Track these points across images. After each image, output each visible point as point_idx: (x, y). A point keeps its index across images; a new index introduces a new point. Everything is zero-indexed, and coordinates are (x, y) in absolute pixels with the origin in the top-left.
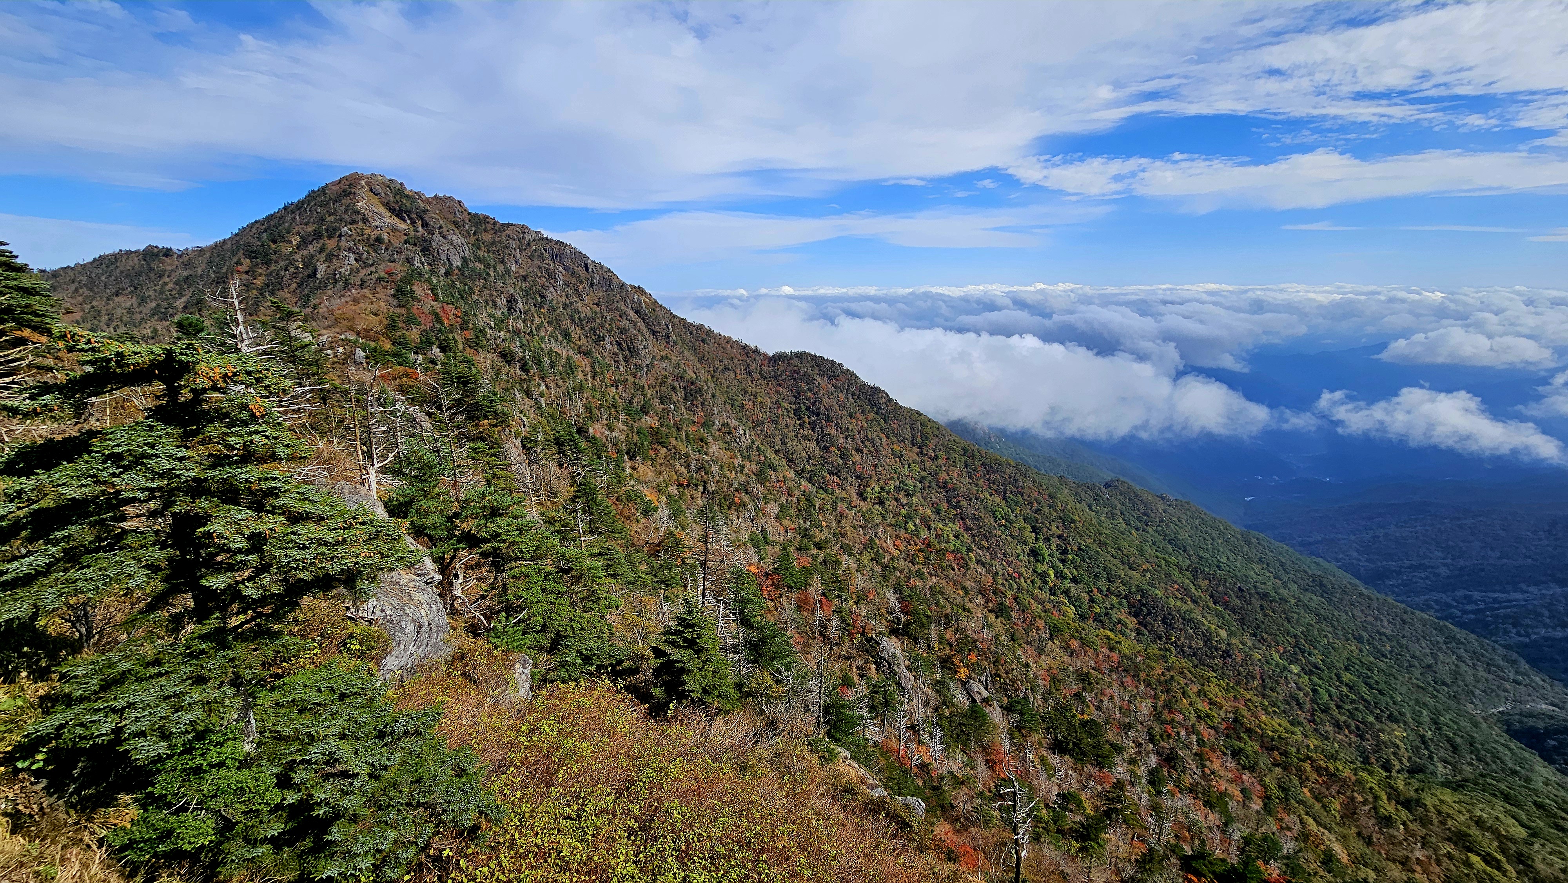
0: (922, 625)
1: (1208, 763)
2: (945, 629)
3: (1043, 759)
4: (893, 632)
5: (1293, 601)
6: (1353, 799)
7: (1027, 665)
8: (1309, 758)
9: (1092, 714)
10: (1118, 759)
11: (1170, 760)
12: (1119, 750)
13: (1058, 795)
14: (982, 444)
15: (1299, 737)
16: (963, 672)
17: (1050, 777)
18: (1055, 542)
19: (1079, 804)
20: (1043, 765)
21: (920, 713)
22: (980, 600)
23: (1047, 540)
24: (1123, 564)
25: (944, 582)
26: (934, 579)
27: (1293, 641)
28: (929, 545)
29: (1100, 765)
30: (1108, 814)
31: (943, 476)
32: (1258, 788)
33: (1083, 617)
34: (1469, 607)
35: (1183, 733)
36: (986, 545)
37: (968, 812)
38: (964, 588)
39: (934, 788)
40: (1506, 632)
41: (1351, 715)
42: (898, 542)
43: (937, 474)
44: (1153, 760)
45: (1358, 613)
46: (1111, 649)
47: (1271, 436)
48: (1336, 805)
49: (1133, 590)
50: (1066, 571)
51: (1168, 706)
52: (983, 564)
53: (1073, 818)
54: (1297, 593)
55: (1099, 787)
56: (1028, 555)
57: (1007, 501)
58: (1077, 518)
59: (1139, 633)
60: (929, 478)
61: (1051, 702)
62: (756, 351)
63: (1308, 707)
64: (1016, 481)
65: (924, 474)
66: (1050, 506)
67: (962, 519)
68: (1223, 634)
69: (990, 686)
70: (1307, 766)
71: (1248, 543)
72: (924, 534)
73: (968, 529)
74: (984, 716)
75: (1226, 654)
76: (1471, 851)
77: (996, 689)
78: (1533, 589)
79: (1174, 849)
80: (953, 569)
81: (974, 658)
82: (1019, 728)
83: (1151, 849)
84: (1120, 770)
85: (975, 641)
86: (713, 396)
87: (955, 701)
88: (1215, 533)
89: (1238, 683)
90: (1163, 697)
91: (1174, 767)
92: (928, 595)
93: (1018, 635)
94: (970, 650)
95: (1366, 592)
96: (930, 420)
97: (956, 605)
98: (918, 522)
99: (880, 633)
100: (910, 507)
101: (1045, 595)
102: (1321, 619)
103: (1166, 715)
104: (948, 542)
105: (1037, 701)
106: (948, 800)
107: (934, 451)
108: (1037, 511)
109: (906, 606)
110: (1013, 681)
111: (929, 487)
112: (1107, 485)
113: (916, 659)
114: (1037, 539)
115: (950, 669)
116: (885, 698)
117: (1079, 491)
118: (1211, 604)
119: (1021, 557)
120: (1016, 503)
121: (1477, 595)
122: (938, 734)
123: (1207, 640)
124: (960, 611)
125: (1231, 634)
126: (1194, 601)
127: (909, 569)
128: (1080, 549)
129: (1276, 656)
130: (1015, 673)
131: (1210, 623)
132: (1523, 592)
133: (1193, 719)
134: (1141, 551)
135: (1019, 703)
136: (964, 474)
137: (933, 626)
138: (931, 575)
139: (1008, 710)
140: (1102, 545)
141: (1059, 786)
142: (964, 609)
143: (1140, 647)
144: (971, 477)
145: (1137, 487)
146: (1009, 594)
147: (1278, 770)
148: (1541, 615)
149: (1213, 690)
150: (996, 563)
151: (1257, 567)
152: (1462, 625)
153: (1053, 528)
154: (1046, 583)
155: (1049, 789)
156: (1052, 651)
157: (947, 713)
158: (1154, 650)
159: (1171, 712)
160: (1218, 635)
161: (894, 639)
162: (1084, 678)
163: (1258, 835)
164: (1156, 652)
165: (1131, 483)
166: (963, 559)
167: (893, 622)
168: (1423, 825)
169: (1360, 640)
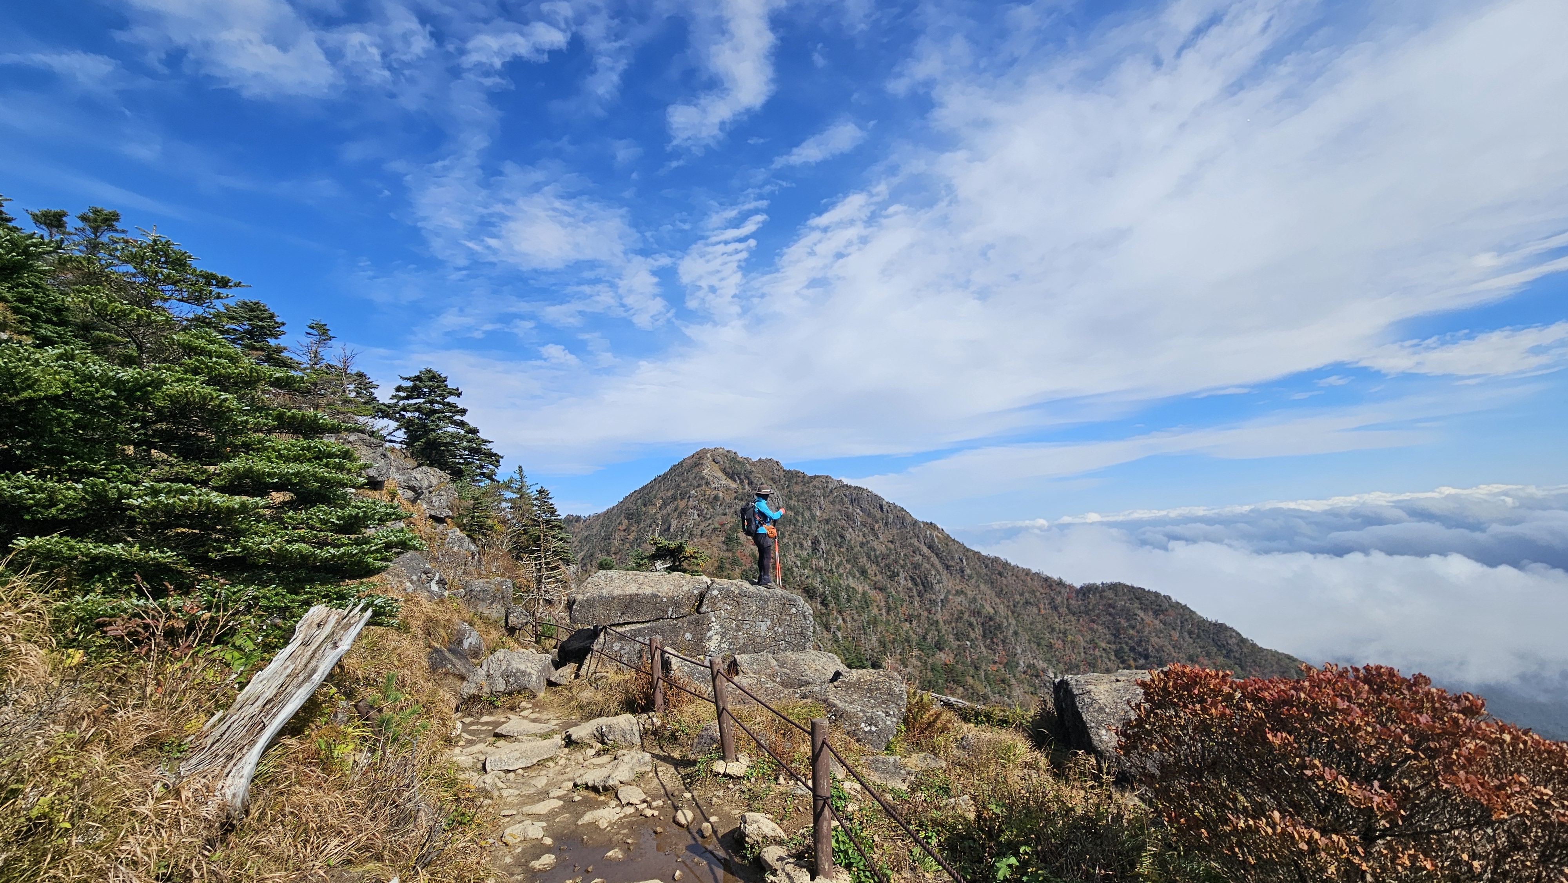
62: (1060, 583)
86: (1016, 633)
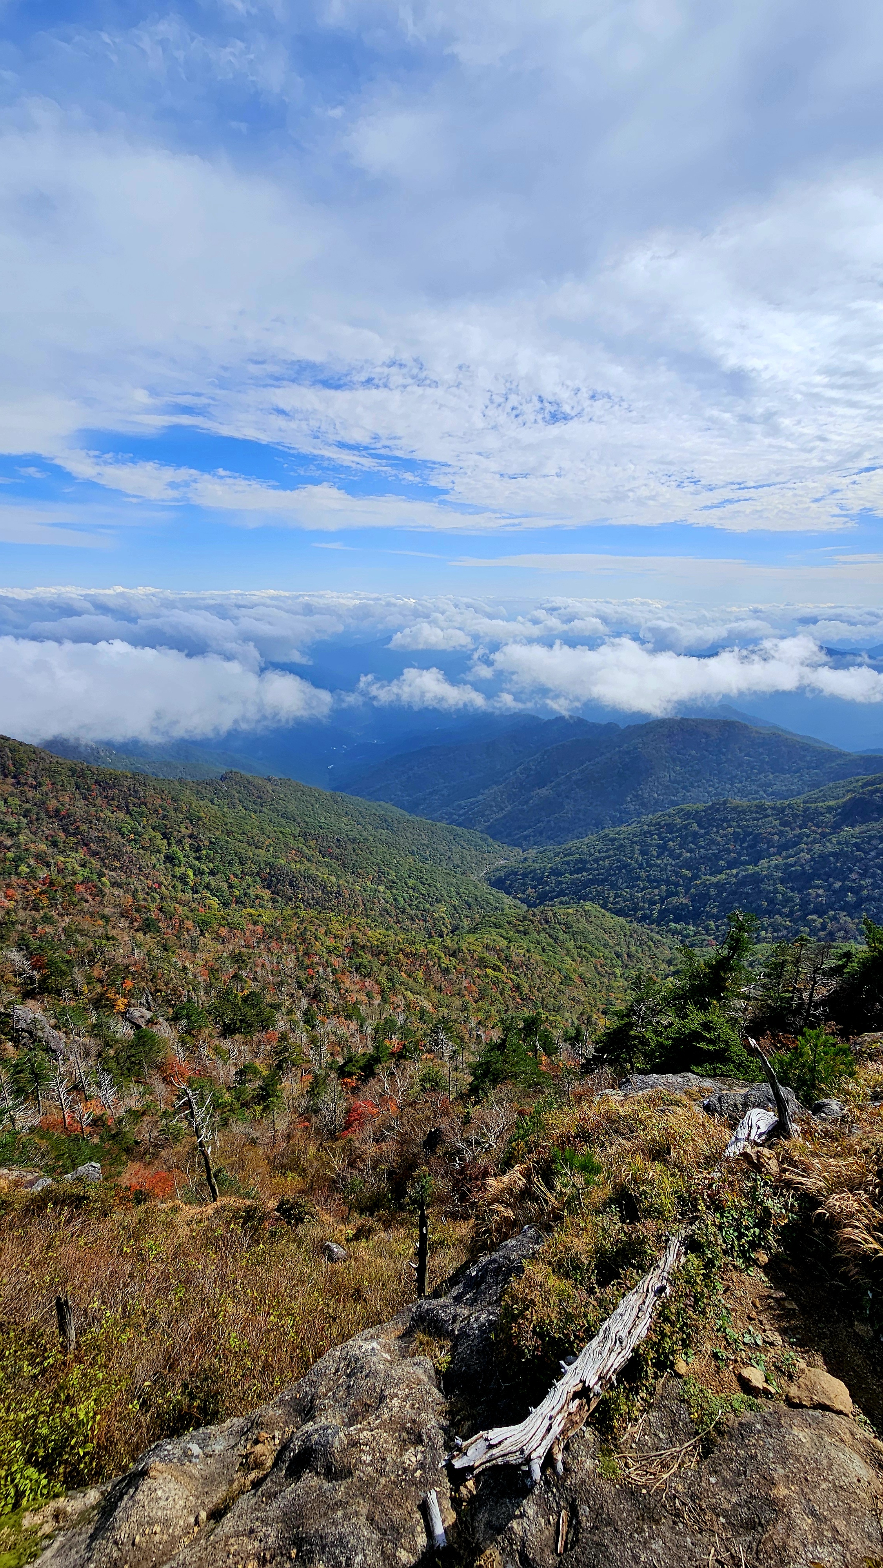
0: (63, 973)
1: (342, 985)
2: (91, 967)
3: (216, 1049)
4: (28, 995)
5: (371, 839)
6: (428, 965)
7: (185, 968)
8: (401, 950)
9: (251, 986)
10: (278, 1016)
11: (316, 996)
12: (276, 1007)
13: (237, 1073)
14: (91, 759)
15: (393, 937)
16: (121, 1003)
17: (225, 1062)
18: (187, 841)
19: (256, 1072)
20: (217, 1054)
21: (80, 1067)
22: (124, 923)
23: (179, 842)
24: (250, 845)
25: (79, 918)
26: (66, 919)
27: (376, 868)
28: (52, 884)
29: (265, 1028)
30: (279, 1067)
31: (53, 804)
32: (376, 987)
33: (226, 904)
34: (461, 812)
35: (321, 970)
36: (119, 865)
37: (155, 1138)
38: (103, 917)
39: (114, 1136)
40: (480, 822)
41: (418, 908)
42: (10, 892)
43: (44, 803)
44: (305, 1002)
45: (409, 835)
46: (255, 923)
47: (336, 714)
48: (420, 975)
49: (263, 865)
50: (203, 867)
51: (307, 953)
52: (120, 886)
53: (253, 1086)
54: (373, 832)
55: (268, 1048)
56: (164, 863)
57: (131, 815)
58: (202, 815)
59: (274, 901)
60: (35, 810)
61: (214, 993)
63: (394, 913)
64: (136, 792)
65: (27, 806)
66: (176, 810)
67: (86, 845)
68: (333, 879)
69: (152, 1004)
70: (401, 956)
71: (336, 802)
72: (43, 873)
73: (95, 854)
74: (152, 1037)
75: (339, 894)
76: (486, 967)
77: (160, 1006)
78: (486, 791)
79: (331, 1066)
80: (87, 901)
81: (129, 984)
82: (188, 1032)
83: (316, 1077)
84: (281, 1024)
85: (127, 967)
87: (118, 1036)
88: (313, 800)
89: (350, 914)
90: (302, 947)
91: (320, 1001)
92: (63, 938)
93: (170, 943)
94: (124, 978)
95: (410, 818)
96: (21, 744)
97: (99, 937)
98: (32, 862)
99: (10, 1003)
100: (18, 847)
101: (188, 896)
102: (390, 845)
103: (307, 962)
104: (74, 873)
105: (201, 998)
106: (132, 1138)
107: (35, 778)
108: (164, 817)
109: (38, 960)
110: (174, 990)
111: (37, 819)
112: (223, 778)
113: (63, 1013)
114: (169, 844)
115: (106, 1006)
116: (33, 1072)
117: (200, 788)
118: (321, 859)
119: (158, 866)
120: (141, 814)
121: (463, 803)
122: (106, 1080)
123: (324, 888)
124: (104, 942)
125: (338, 877)
126: (308, 860)
127: (33, 919)
128: (211, 843)
129: (369, 883)
130: (175, 981)
131: (322, 873)
132: (482, 794)
133: (326, 955)
134: (262, 830)
135: (183, 1008)
136: (78, 796)
137: (76, 969)
138: (61, 915)
139: (175, 1019)
140: (229, 833)
141: (236, 1065)
142: (108, 939)
143: (277, 913)
144: (86, 799)
145: (248, 775)
146: (153, 907)
147: (385, 968)
148: (491, 806)
149: (335, 926)
150: (133, 880)
151: (345, 820)
152: (459, 825)
153: (183, 830)
154: (186, 884)
155: (226, 1072)
156: (205, 945)
157: (112, 1052)
158: (288, 911)
159: (309, 957)
160: (330, 882)
161: (31, 1003)
162: (238, 959)
163: (382, 1022)
164: (290, 912)
165: (243, 772)
166: (95, 886)
167: (25, 983)
168: (464, 963)
169: (412, 853)
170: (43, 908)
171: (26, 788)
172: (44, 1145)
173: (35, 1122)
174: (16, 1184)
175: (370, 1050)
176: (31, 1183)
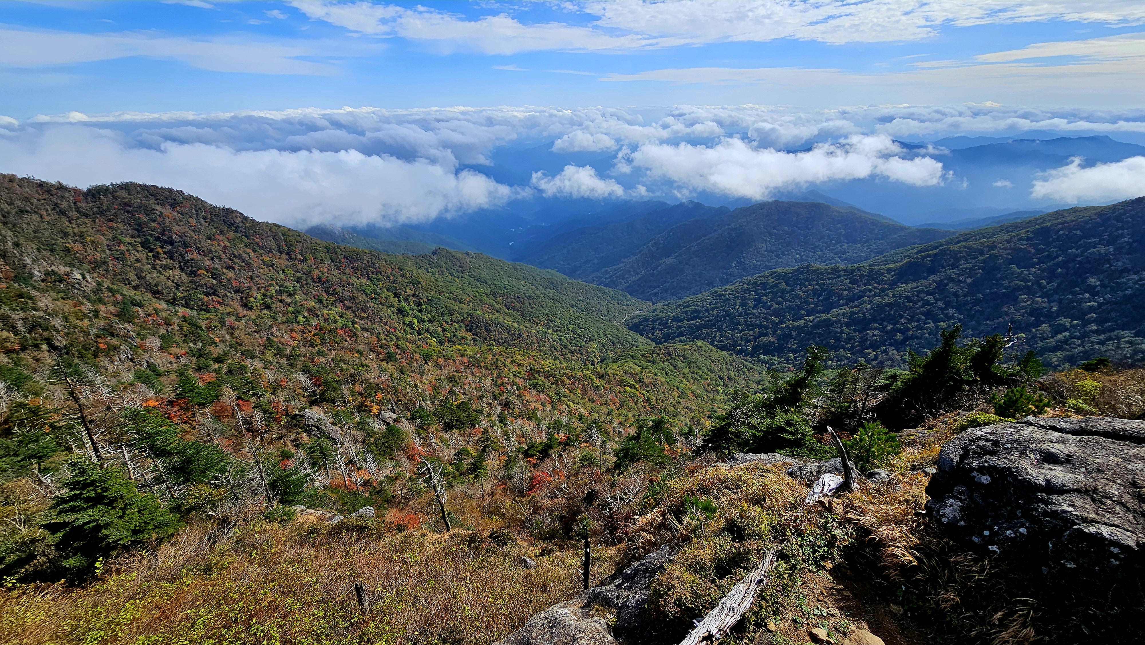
0: (335, 389)
1: (524, 398)
2: (353, 384)
3: (441, 439)
4: (313, 403)
5: (542, 296)
6: (584, 385)
7: (416, 386)
8: (564, 374)
9: (462, 398)
10: (481, 418)
11: (507, 405)
12: (480, 412)
13: (455, 454)
14: (340, 241)
15: (559, 365)
16: (375, 408)
17: (448, 447)
18: (412, 299)
19: (468, 453)
20: (442, 442)
21: (352, 450)
22: (373, 356)
23: (406, 300)
24: (456, 301)
25: (342, 352)
26: (334, 353)
27: (546, 317)
28: (321, 329)
29: (473, 426)
30: (484, 450)
31: (316, 273)
32: (548, 399)
33: (441, 343)
34: (607, 276)
35: (509, 388)
36: (365, 316)
37: (405, 494)
38: (358, 351)
39: (378, 493)
40: (621, 283)
41: (576, 345)
42: (294, 334)
43: (310, 272)
44: (499, 409)
45: (569, 293)
46: (462, 356)
47: (513, 203)
48: (579, 391)
49: (465, 315)
50: (424, 317)
51: (499, 376)
52: (367, 330)
53: (467, 463)
54: (543, 291)
55: (476, 438)
56: (397, 314)
57: (371, 280)
58: (421, 280)
59: (474, 340)
60: (304, 277)
61: (437, 402)
62: (61, 187)
63: (559, 349)
64: (373, 264)
65: (299, 274)
66: (402, 276)
67: (342, 302)
68: (516, 325)
69: (396, 409)
70: (564, 378)
71: (516, 269)
72: (314, 322)
73: (348, 308)
74: (398, 431)
75: (520, 335)
76: (625, 386)
77: (401, 410)
78: (626, 260)
79: (518, 450)
80: (346, 341)
81: (380, 396)
82: (422, 427)
83: (509, 457)
84: (484, 423)
85: (377, 385)
87: (375, 430)
88: (499, 268)
89: (528, 349)
90: (495, 372)
91: (509, 408)
92: (333, 366)
93: (405, 369)
94: (376, 392)
95: (570, 281)
96: (289, 230)
97: (356, 365)
98: (306, 314)
99: (302, 408)
100: (296, 304)
101: (415, 337)
102: (556, 301)
103: (499, 382)
104: (336, 322)
105: (428, 405)
106: (389, 494)
107: (302, 255)
108: (394, 282)
109: (317, 380)
110: (410, 400)
111: (307, 284)
112: (434, 253)
113: (337, 415)
114: (399, 301)
115: (365, 410)
116: (322, 452)
117: (418, 261)
118: (506, 311)
119: (392, 317)
120: (378, 280)
121: (609, 269)
122: (370, 457)
123: (509, 331)
124: (360, 368)
125: (519, 324)
126: (498, 312)
127: (311, 352)
128: (428, 300)
129: (541, 328)
130: (410, 394)
131: (508, 321)
132: (623, 262)
133: (512, 377)
134: (464, 290)
135: (417, 412)
136: (333, 267)
137: (343, 386)
138: (330, 350)
139: (412, 419)
140: (440, 293)
141: (455, 449)
142: (363, 366)
143: (477, 349)
144: (338, 269)
145: (451, 250)
146: (392, 344)
147: (554, 386)
148: (630, 271)
149: (518, 358)
150: (376, 326)
151: (523, 282)
152: (606, 285)
153: (408, 291)
154: (413, 328)
155: (449, 454)
156: (429, 371)
157: (372, 440)
158: (485, 347)
159: (501, 379)
160: (513, 327)
161: (315, 408)
162: (452, 380)
163: (553, 422)
164: (486, 348)
165: (448, 249)
166: (351, 331)
167: (310, 395)
168: (609, 383)
169: (572, 306)
170: (317, 346)
171: (296, 262)
172: (334, 497)
173: (327, 482)
174: (321, 519)
175: (545, 440)
176: (331, 519)
